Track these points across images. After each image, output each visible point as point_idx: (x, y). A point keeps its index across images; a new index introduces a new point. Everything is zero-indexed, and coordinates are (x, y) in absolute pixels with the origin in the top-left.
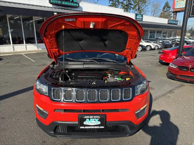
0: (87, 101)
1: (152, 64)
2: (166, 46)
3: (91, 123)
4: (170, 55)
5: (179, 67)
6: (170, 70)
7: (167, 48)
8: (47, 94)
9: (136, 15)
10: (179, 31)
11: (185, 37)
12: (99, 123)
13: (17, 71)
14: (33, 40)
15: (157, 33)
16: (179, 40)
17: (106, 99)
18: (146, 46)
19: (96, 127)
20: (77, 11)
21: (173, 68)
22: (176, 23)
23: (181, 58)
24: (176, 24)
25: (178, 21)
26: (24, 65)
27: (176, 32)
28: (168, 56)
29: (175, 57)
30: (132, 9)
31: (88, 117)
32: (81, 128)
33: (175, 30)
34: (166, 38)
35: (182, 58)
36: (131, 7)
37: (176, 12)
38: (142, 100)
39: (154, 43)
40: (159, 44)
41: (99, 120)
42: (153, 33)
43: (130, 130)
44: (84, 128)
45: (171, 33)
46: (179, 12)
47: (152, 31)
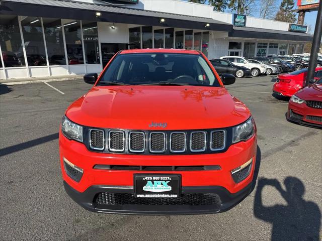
0: (149, 151)
1: (260, 98)
2: (284, 69)
3: (155, 188)
4: (292, 83)
5: (307, 101)
6: (291, 106)
7: (286, 72)
8: (81, 139)
9: (235, 16)
10: (308, 44)
11: (319, 54)
12: (169, 188)
13: (34, 109)
14: (61, 59)
15: (270, 47)
16: (308, 59)
17: (182, 149)
18: (250, 68)
19: (163, 196)
20: (134, 9)
21: (297, 103)
22: (304, 29)
23: (311, 87)
24: (303, 32)
25: (306, 27)
26: (47, 100)
27: (303, 45)
28: (289, 85)
29: (300, 87)
30: (227, 6)
31: (151, 178)
32: (138, 196)
33: (301, 42)
34: (285, 56)
35: (313, 88)
36: (226, 4)
37: (304, 11)
38: (243, 151)
39: (265, 63)
40: (274, 66)
41: (168, 184)
42: (264, 47)
43: (223, 203)
44: (143, 196)
45: (293, 48)
46: (308, 10)
47: (261, 44)
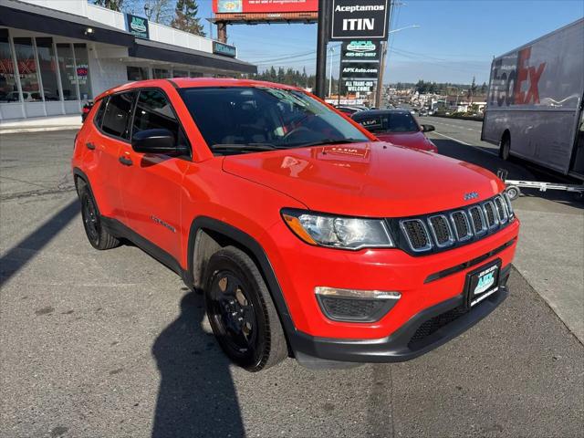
3: (483, 286)
9: (129, 18)
12: (492, 281)
19: (489, 293)
24: (233, 57)
25: (234, 48)
32: (472, 304)
33: (232, 72)
37: (224, 23)
44: (475, 302)
46: (230, 22)
47: (178, 72)
